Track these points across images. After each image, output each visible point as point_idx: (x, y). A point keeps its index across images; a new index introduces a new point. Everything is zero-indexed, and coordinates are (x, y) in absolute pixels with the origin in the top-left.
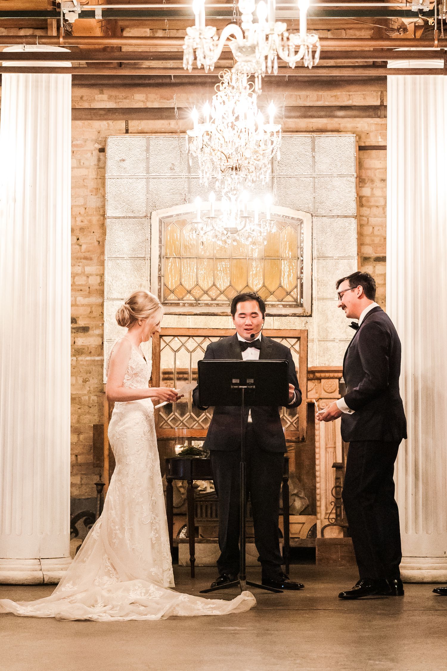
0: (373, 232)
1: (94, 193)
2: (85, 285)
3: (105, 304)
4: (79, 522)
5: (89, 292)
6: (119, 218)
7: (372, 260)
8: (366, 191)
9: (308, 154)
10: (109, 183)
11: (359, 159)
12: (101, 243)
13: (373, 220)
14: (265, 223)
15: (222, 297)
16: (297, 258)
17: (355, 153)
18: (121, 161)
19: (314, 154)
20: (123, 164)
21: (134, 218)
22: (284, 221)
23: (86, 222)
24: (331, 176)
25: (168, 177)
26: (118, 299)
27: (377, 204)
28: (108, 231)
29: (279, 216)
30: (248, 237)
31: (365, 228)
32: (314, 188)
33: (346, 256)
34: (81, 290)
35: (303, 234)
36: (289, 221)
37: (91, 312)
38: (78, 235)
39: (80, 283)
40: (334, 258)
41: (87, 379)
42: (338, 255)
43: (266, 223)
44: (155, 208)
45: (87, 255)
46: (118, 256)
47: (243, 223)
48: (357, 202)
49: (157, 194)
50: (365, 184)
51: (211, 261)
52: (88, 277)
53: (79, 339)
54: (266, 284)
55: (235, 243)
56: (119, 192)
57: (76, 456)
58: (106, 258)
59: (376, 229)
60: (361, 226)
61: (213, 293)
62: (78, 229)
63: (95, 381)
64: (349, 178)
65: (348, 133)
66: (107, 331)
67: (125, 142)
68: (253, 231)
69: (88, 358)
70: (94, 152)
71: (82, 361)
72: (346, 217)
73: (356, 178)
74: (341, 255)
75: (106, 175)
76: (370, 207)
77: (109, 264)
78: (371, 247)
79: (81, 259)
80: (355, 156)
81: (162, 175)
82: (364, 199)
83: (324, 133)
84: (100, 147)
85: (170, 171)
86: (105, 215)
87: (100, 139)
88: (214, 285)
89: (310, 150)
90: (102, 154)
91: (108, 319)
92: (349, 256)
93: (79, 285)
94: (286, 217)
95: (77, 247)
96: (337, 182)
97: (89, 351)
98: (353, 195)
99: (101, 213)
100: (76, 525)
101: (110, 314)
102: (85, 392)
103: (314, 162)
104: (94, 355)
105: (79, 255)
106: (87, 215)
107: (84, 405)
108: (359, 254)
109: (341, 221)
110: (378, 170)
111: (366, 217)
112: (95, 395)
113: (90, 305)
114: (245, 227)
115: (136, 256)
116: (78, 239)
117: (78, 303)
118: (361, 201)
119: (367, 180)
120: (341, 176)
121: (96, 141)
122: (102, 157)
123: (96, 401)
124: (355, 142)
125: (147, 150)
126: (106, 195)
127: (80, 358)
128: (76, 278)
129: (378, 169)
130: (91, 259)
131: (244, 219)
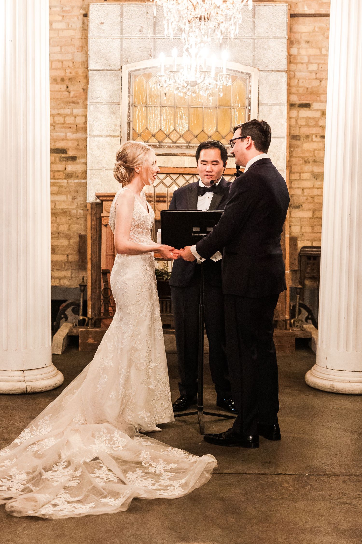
0: (298, 84)
1: (80, 50)
2: (73, 124)
3: (88, 140)
4: (68, 310)
5: (77, 130)
6: (99, 70)
7: (297, 106)
8: (294, 51)
9: (249, 19)
10: (91, 41)
11: (290, 24)
12: (85, 90)
13: (298, 74)
14: (221, 77)
15: (182, 141)
16: (245, 107)
17: (287, 19)
18: (100, 24)
19: (254, 19)
20: (101, 26)
21: (111, 70)
22: (235, 75)
23: (73, 74)
24: (268, 38)
25: (138, 37)
26: (98, 136)
27: (302, 61)
28: (90, 81)
29: (231, 70)
30: (206, 90)
31: (292, 80)
32: (254, 48)
33: (278, 103)
34: (70, 128)
35: (251, 86)
36: (239, 75)
37: (78, 145)
38: (67, 83)
39: (69, 122)
40: (269, 105)
41: (75, 197)
42: (271, 102)
43: (223, 77)
44: (127, 62)
45: (75, 99)
46: (98, 101)
47: (202, 76)
48: (288, 60)
49: (128, 52)
50: (293, 45)
51: (173, 109)
52: (75, 117)
53: (69, 166)
54: (219, 130)
55: (194, 95)
56: (99, 50)
57: (68, 256)
58: (88, 102)
59: (301, 81)
60: (290, 78)
61: (174, 137)
62: (68, 79)
63: (82, 199)
64: (282, 40)
65: (282, 2)
66: (90, 161)
67: (103, 8)
68: (210, 84)
69: (76, 181)
70: (79, 17)
71: (71, 183)
72: (279, 71)
73: (288, 39)
74: (274, 103)
75: (89, 35)
76: (296, 64)
77: (90, 108)
78: (296, 96)
79: (70, 103)
80: (287, 21)
81: (133, 35)
82: (292, 57)
83: (262, 2)
84: (84, 12)
85: (139, 33)
86: (87, 68)
87: (84, 6)
88: (175, 130)
89: (251, 16)
90: (85, 18)
91: (90, 152)
92: (280, 104)
93: (69, 124)
94: (237, 71)
95: (67, 93)
96: (272, 43)
97: (77, 176)
98: (285, 54)
99: (86, 66)
100: (66, 312)
101: (92, 148)
102: (74, 207)
103: (254, 26)
104: (81, 179)
105: (68, 99)
106: (75, 68)
107: (73, 217)
108: (289, 102)
109: (274, 75)
110: (304, 34)
111: (293, 71)
112: (81, 210)
113: (77, 140)
114: (203, 81)
115: (112, 102)
116: (67, 87)
117: (68, 138)
118: (291, 59)
119: (294, 42)
120: (275, 38)
121: (81, 8)
122: (86, 21)
123: (82, 214)
124: (287, 10)
125: (122, 15)
126: (89, 52)
127: (70, 181)
128: (67, 118)
129: (304, 32)
130: (78, 103)
131: (203, 74)
